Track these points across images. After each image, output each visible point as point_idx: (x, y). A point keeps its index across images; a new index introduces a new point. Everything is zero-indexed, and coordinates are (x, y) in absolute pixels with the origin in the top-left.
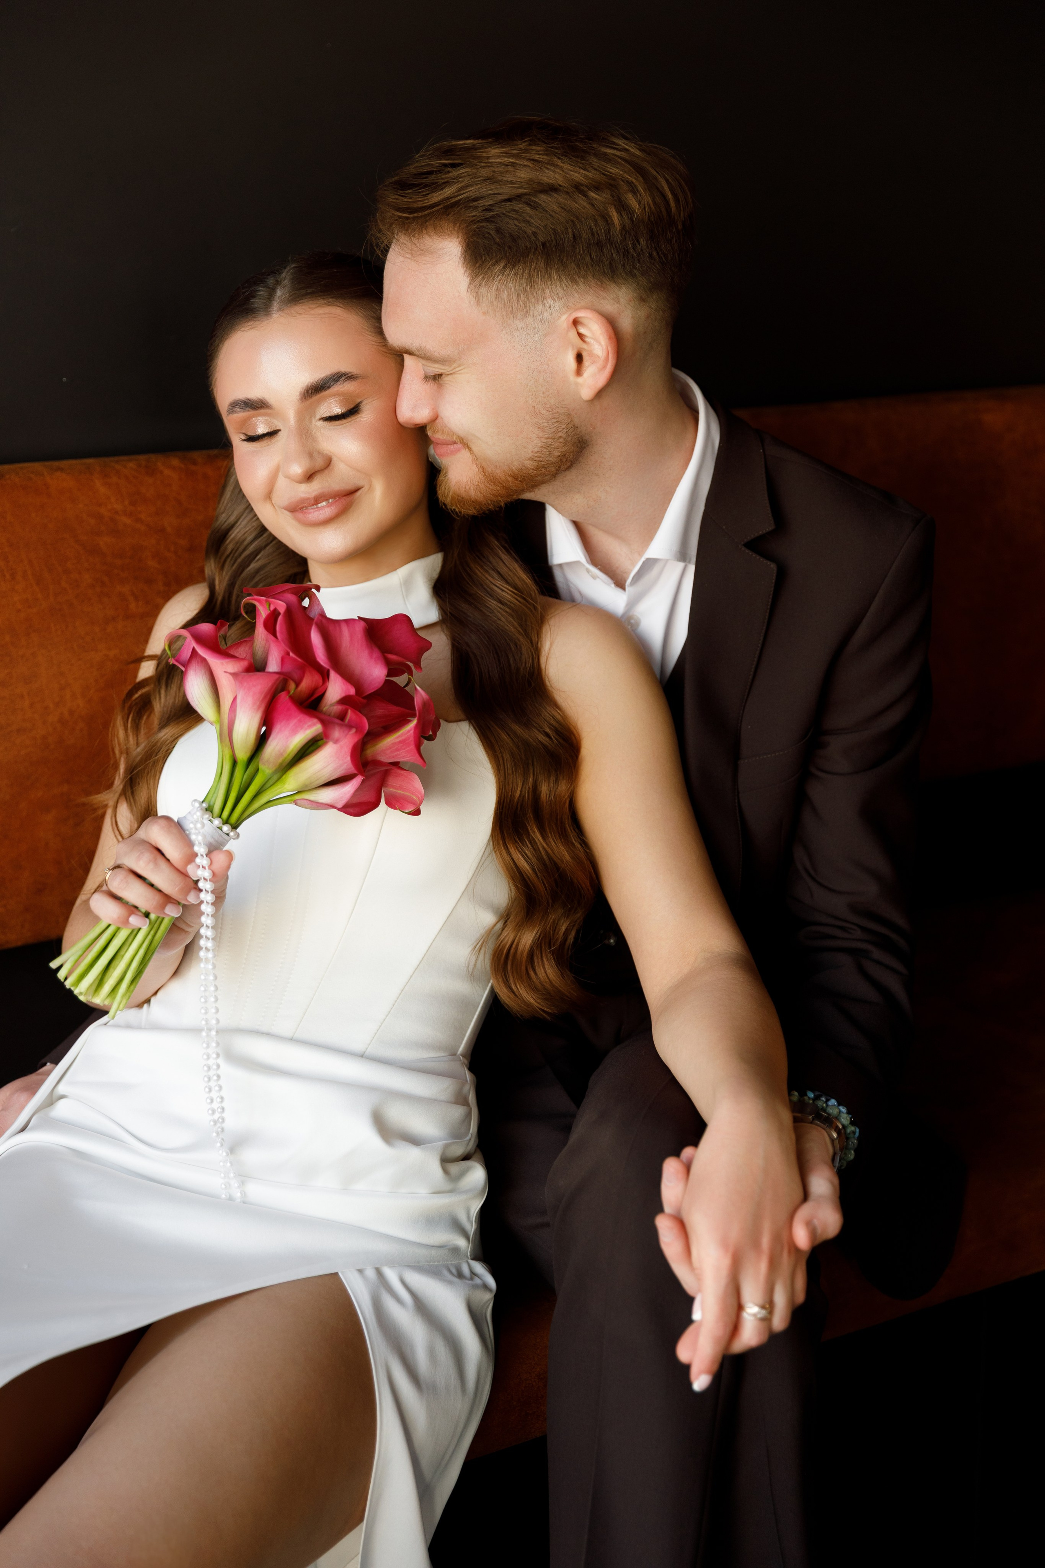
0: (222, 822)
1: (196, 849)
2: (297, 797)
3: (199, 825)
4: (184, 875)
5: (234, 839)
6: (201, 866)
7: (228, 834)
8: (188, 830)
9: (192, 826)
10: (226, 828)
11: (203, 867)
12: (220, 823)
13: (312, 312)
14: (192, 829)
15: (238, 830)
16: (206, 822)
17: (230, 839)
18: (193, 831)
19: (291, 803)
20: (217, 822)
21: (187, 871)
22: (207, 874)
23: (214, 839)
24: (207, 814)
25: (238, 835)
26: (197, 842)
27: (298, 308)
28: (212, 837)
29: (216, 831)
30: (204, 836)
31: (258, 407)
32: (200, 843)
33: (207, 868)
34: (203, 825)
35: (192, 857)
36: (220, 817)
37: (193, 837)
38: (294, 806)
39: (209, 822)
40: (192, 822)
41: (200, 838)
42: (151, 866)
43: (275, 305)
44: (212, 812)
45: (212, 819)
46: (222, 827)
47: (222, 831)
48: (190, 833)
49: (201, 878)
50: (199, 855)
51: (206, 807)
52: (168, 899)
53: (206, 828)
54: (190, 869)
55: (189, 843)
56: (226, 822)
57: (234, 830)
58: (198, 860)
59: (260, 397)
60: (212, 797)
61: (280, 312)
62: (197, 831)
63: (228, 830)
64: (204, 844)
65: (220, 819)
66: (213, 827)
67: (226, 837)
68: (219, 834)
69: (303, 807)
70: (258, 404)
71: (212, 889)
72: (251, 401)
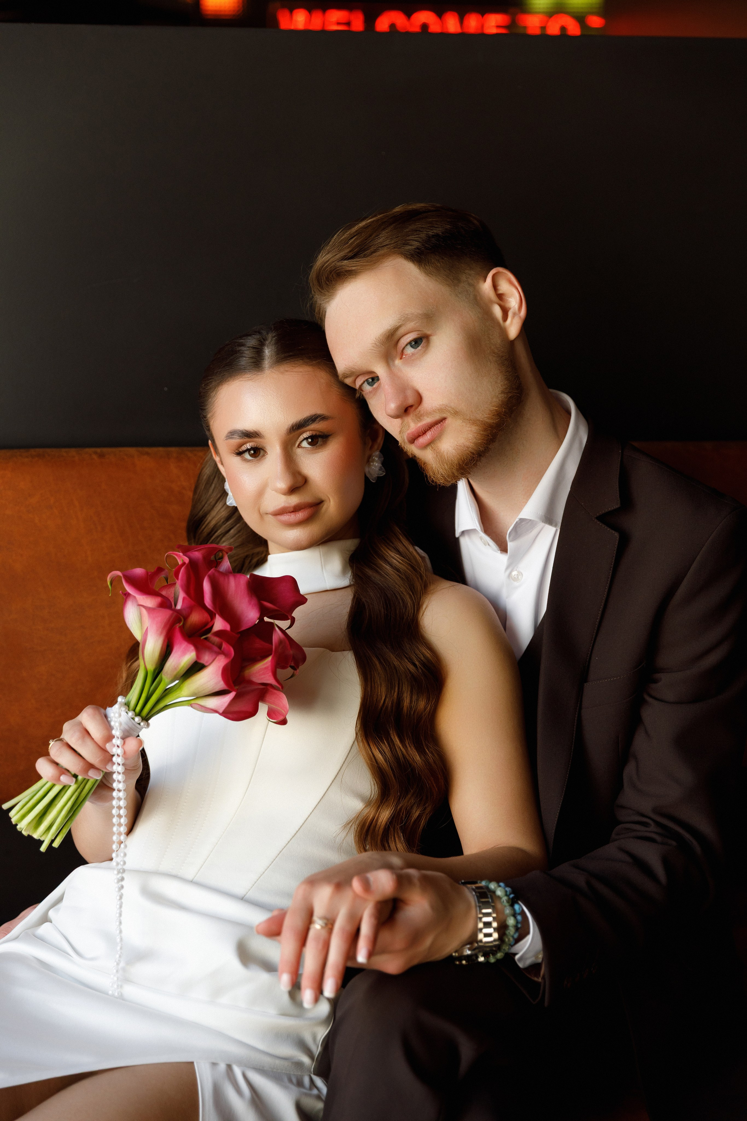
0: (135, 715)
1: (114, 732)
2: (192, 702)
4: (104, 750)
6: (116, 746)
7: (140, 724)
8: (110, 718)
10: (137, 719)
11: (118, 746)
12: (133, 715)
14: (113, 717)
15: (148, 722)
16: (123, 713)
18: (114, 719)
19: (188, 706)
20: (131, 714)
21: (106, 748)
22: (119, 751)
23: (128, 726)
24: (124, 707)
25: (149, 725)
26: (115, 728)
28: (127, 725)
29: (130, 720)
30: (120, 724)
31: (252, 437)
32: (117, 729)
33: (120, 747)
34: (120, 715)
35: (110, 738)
36: (134, 710)
37: (112, 724)
38: (190, 708)
39: (126, 713)
41: (117, 724)
42: (80, 741)
44: (129, 706)
45: (128, 711)
46: (135, 718)
47: (134, 720)
50: (116, 737)
52: (91, 766)
54: (108, 746)
55: (109, 728)
56: (139, 714)
57: (145, 721)
58: (114, 741)
59: (256, 430)
61: (269, 370)
63: (139, 720)
64: (120, 729)
65: (133, 712)
66: (128, 718)
67: (138, 726)
68: (132, 723)
69: (196, 709)
70: (253, 435)
71: (123, 763)
72: (248, 432)
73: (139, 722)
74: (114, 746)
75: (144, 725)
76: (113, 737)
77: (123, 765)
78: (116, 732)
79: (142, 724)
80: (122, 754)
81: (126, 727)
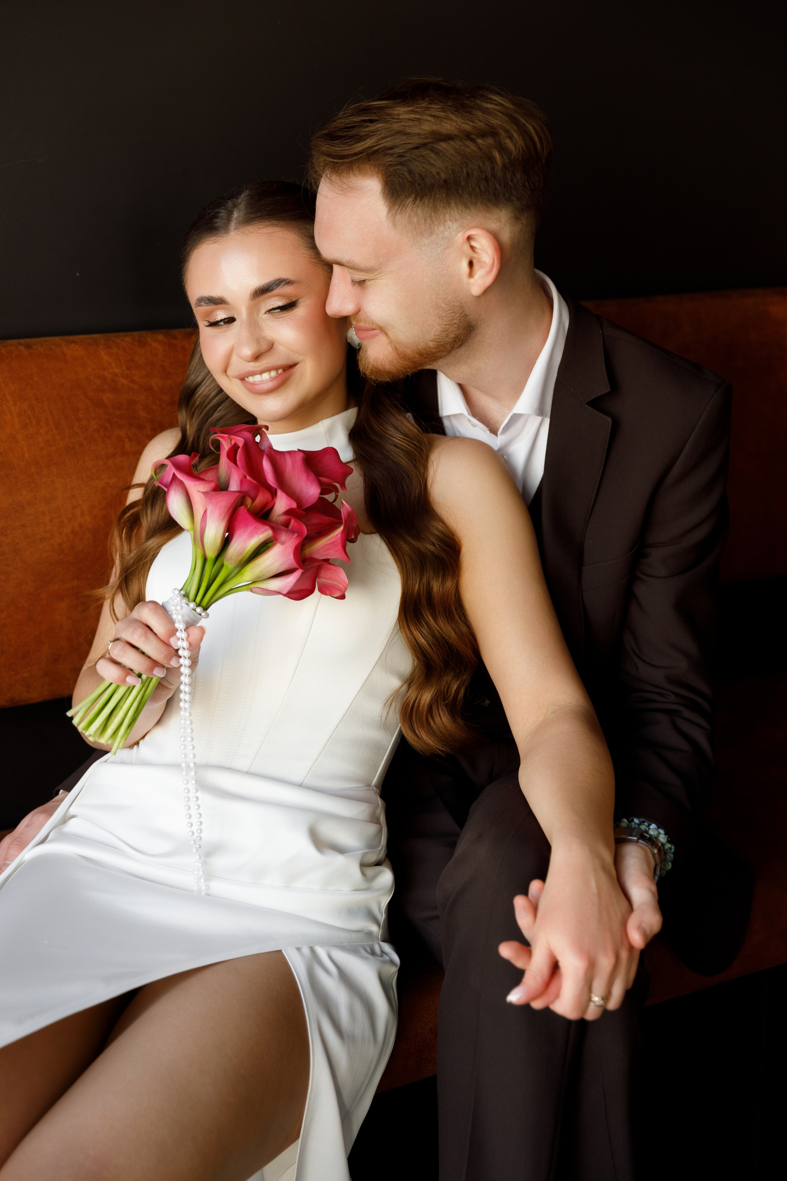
0: (196, 605)
2: (252, 586)
3: (179, 608)
4: (168, 645)
5: (205, 618)
6: (180, 639)
7: (200, 614)
8: (170, 611)
9: (173, 608)
10: (199, 610)
11: (182, 639)
12: (194, 606)
13: (260, 231)
14: (173, 610)
15: (208, 611)
16: (184, 605)
17: (202, 618)
18: (174, 612)
19: (248, 591)
20: (192, 605)
21: (170, 642)
22: (185, 644)
23: (190, 618)
24: (184, 599)
25: (208, 615)
26: (177, 621)
27: (250, 228)
28: (189, 617)
29: (192, 612)
30: (183, 616)
31: (218, 303)
32: (179, 621)
33: (185, 640)
34: (182, 607)
35: (174, 631)
36: (194, 601)
37: (174, 617)
38: (249, 593)
39: (186, 605)
40: (173, 605)
41: (180, 617)
42: (143, 638)
43: (232, 224)
44: (188, 597)
45: (189, 603)
46: (196, 609)
47: (196, 611)
48: (172, 614)
49: (180, 648)
50: (179, 630)
51: (184, 594)
52: (155, 663)
53: (184, 609)
54: (172, 641)
55: (172, 622)
56: (199, 605)
57: (205, 611)
58: (178, 634)
59: (220, 296)
60: (188, 586)
61: (236, 231)
62: (177, 612)
63: (201, 611)
64: (182, 622)
65: (194, 603)
66: (189, 609)
67: (199, 616)
68: (194, 614)
69: (256, 594)
70: (219, 301)
71: (189, 656)
72: (213, 298)
73: (200, 613)
74: (179, 639)
75: (205, 615)
76: (177, 630)
77: (189, 658)
78: (179, 625)
79: (203, 614)
80: (188, 647)
81: (189, 620)
